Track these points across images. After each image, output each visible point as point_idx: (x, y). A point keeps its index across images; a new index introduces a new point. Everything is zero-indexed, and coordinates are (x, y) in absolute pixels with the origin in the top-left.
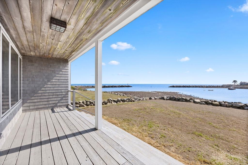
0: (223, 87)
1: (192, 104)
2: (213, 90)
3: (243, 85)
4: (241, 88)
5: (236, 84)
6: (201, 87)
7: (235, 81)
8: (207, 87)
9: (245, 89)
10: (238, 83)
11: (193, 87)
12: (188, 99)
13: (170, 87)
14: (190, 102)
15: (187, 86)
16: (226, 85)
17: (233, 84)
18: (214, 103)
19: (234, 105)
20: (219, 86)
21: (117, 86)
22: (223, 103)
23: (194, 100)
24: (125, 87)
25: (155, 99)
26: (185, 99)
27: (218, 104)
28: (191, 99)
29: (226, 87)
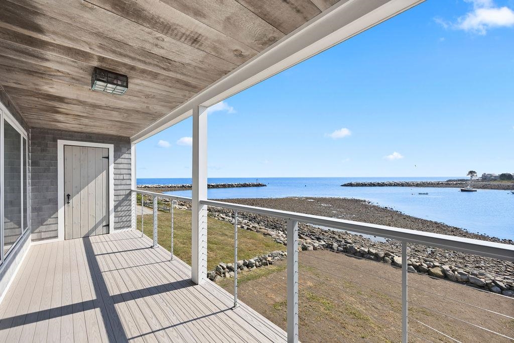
0: (449, 184)
2: (427, 194)
3: (488, 181)
4: (484, 187)
5: (474, 178)
6: (406, 186)
7: (471, 173)
8: (418, 185)
9: (492, 189)
10: (479, 175)
11: (390, 185)
12: (382, 254)
13: (345, 185)
14: (385, 261)
15: (378, 183)
16: (454, 181)
18: (432, 270)
19: (472, 281)
20: (442, 184)
21: (235, 185)
22: (451, 272)
23: (393, 258)
24: (250, 186)
25: (315, 249)
26: (376, 255)
27: (441, 274)
28: (387, 255)
29: (455, 186)
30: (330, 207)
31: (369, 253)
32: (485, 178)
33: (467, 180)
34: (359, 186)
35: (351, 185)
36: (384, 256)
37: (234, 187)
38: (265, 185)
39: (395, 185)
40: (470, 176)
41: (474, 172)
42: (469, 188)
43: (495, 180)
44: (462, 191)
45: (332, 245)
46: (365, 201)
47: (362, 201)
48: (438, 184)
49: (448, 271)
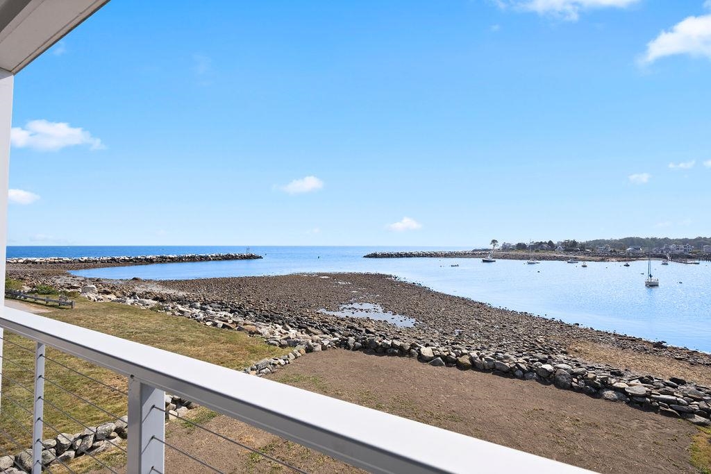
0: (474, 254)
3: (508, 251)
4: (504, 257)
5: (496, 248)
6: (435, 256)
7: (494, 241)
8: (446, 256)
9: (511, 259)
10: (500, 245)
11: (419, 256)
12: (407, 346)
13: (368, 256)
14: (412, 355)
15: (406, 254)
16: (479, 250)
17: (491, 247)
18: (460, 359)
19: (498, 367)
20: (469, 253)
21: (212, 256)
22: (478, 359)
23: (419, 350)
24: (237, 259)
25: (324, 348)
26: (401, 348)
27: (469, 362)
28: (413, 346)
29: (480, 256)
30: (349, 286)
31: (393, 346)
32: (506, 248)
33: (491, 250)
34: (385, 257)
35: (375, 256)
36: (410, 349)
37: (210, 260)
38: (261, 257)
39: (423, 256)
40: (492, 246)
41: (496, 241)
42: (489, 258)
43: (513, 249)
44: (484, 261)
45: (347, 340)
46: (391, 276)
47: (387, 276)
48: (465, 254)
49: (476, 358)
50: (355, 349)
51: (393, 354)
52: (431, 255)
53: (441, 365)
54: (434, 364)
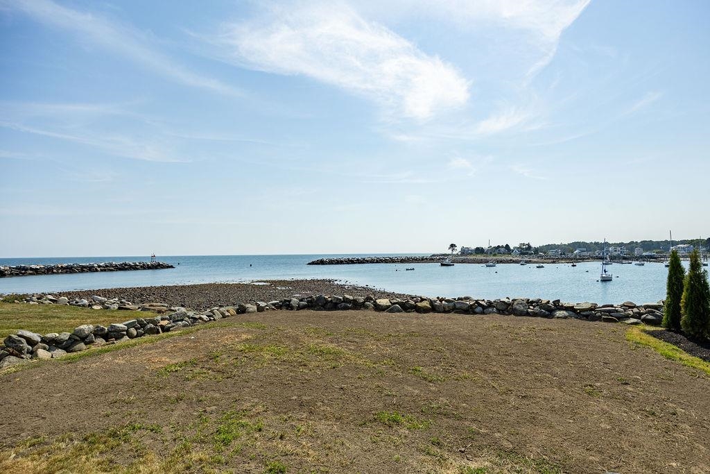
0: (432, 259)
1: (371, 314)
2: (413, 269)
3: (466, 255)
4: (463, 262)
5: (455, 253)
6: (390, 262)
7: (453, 246)
8: (403, 261)
9: (469, 263)
10: (458, 250)
12: (361, 299)
13: (313, 263)
14: (367, 307)
15: (358, 260)
16: (438, 255)
17: (450, 252)
18: (419, 304)
19: (458, 306)
20: (426, 259)
22: (438, 302)
23: (375, 302)
25: (260, 309)
26: (354, 301)
27: (429, 306)
28: (368, 299)
29: (438, 261)
31: (346, 300)
32: (465, 252)
33: (448, 255)
34: (333, 264)
35: (322, 262)
36: (365, 302)
39: (377, 262)
40: (451, 250)
42: (447, 262)
43: (471, 254)
44: (442, 265)
45: (290, 301)
48: (423, 259)
49: (435, 301)
50: (300, 308)
51: (346, 308)
52: (386, 261)
53: (399, 311)
54: (392, 311)
